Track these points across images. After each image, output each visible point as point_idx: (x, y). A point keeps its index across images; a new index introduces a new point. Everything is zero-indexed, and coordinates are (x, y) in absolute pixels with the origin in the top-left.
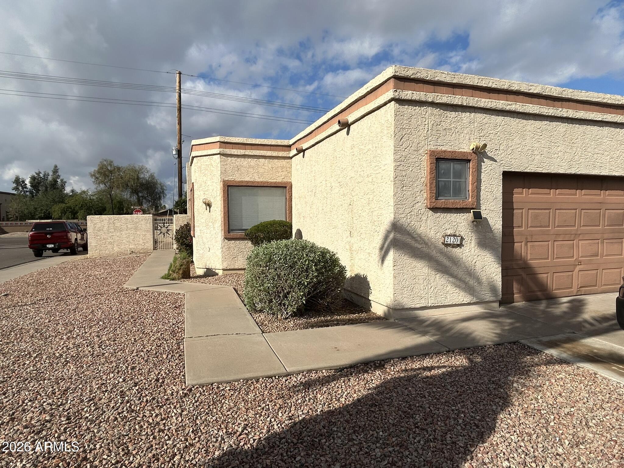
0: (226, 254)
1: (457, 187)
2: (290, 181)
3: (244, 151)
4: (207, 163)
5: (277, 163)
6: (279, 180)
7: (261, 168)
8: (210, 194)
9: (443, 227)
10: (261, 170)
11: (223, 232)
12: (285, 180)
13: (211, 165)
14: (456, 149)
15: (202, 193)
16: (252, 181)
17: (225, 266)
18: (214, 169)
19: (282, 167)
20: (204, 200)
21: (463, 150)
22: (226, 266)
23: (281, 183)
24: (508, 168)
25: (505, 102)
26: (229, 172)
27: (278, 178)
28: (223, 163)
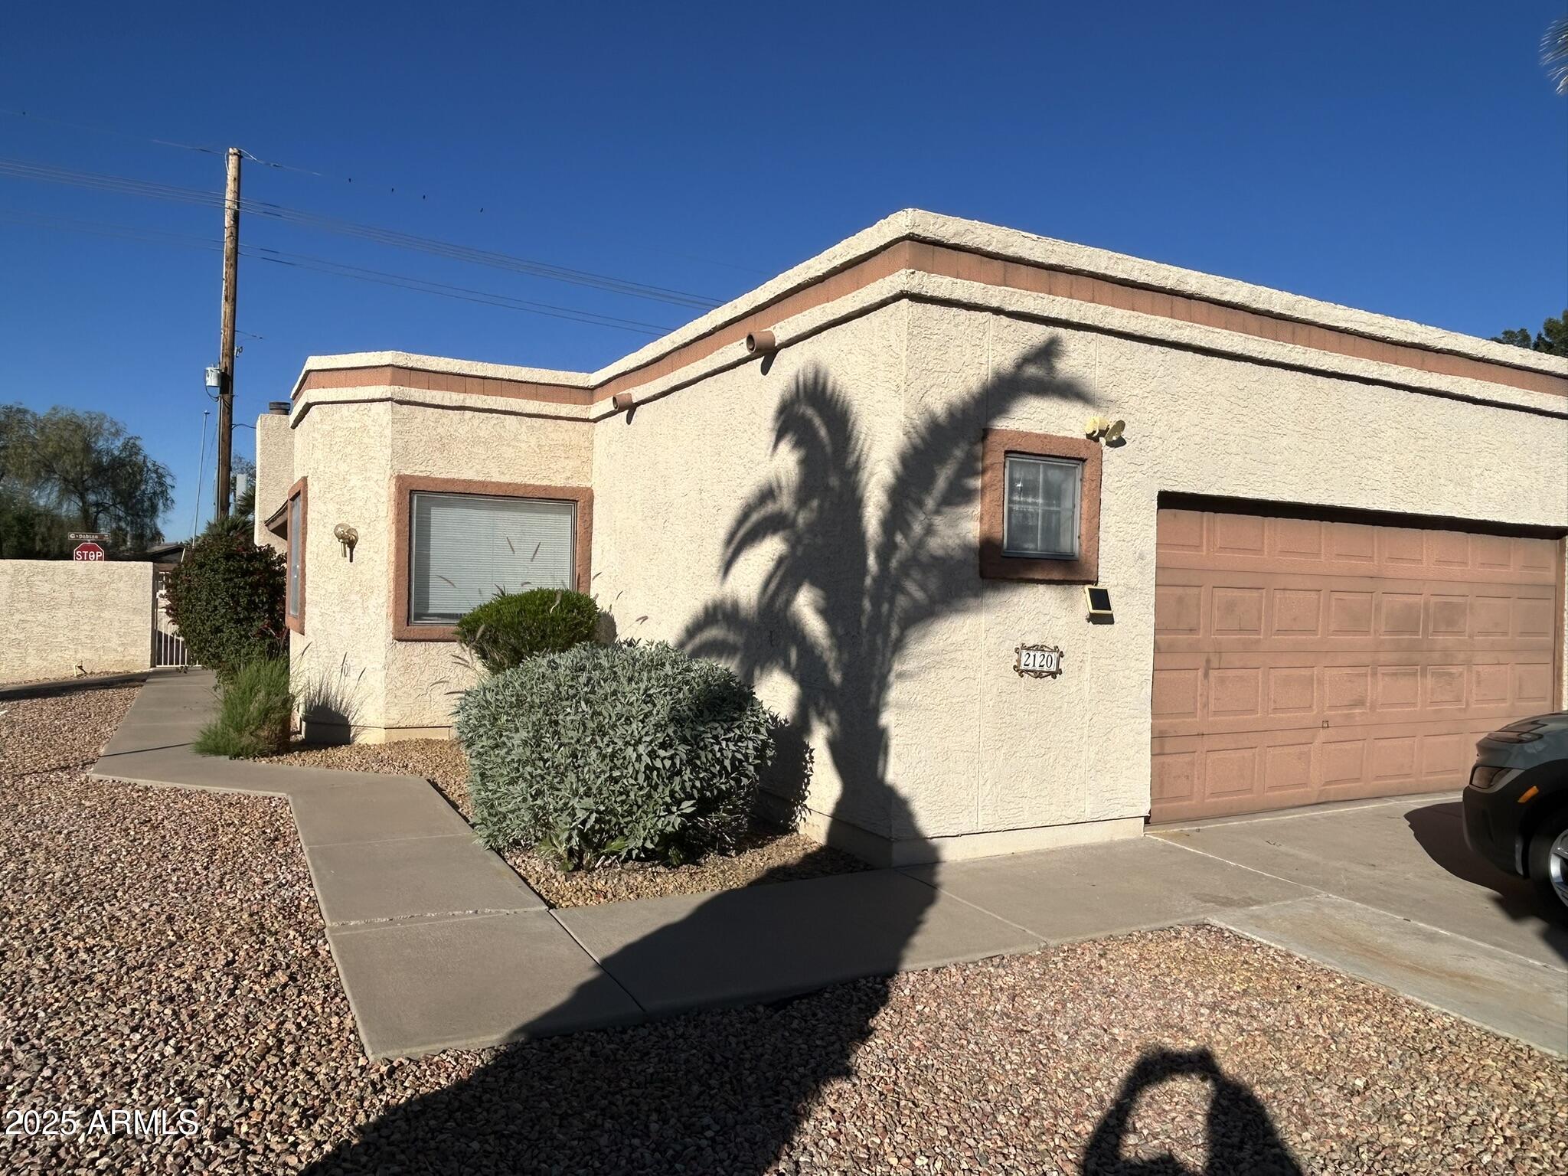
0: (399, 685)
1: (1053, 525)
2: (589, 485)
3: (462, 396)
4: (352, 425)
5: (553, 436)
6: (558, 481)
7: (509, 445)
8: (358, 513)
9: (1018, 628)
10: (509, 453)
11: (391, 623)
12: (574, 483)
13: (364, 427)
14: (1053, 430)
15: (332, 507)
16: (480, 482)
17: (394, 717)
18: (372, 441)
19: (568, 447)
20: (340, 530)
21: (1069, 434)
22: (398, 717)
23: (562, 489)
24: (1171, 483)
25: (1168, 320)
26: (416, 453)
27: (557, 476)
28: (398, 426)
